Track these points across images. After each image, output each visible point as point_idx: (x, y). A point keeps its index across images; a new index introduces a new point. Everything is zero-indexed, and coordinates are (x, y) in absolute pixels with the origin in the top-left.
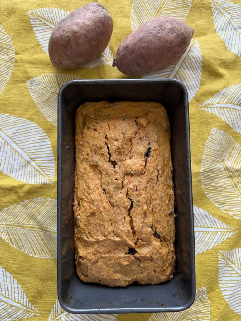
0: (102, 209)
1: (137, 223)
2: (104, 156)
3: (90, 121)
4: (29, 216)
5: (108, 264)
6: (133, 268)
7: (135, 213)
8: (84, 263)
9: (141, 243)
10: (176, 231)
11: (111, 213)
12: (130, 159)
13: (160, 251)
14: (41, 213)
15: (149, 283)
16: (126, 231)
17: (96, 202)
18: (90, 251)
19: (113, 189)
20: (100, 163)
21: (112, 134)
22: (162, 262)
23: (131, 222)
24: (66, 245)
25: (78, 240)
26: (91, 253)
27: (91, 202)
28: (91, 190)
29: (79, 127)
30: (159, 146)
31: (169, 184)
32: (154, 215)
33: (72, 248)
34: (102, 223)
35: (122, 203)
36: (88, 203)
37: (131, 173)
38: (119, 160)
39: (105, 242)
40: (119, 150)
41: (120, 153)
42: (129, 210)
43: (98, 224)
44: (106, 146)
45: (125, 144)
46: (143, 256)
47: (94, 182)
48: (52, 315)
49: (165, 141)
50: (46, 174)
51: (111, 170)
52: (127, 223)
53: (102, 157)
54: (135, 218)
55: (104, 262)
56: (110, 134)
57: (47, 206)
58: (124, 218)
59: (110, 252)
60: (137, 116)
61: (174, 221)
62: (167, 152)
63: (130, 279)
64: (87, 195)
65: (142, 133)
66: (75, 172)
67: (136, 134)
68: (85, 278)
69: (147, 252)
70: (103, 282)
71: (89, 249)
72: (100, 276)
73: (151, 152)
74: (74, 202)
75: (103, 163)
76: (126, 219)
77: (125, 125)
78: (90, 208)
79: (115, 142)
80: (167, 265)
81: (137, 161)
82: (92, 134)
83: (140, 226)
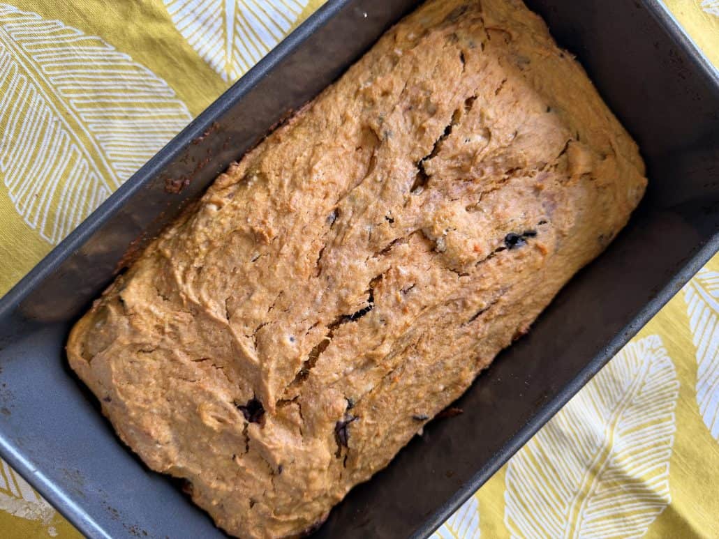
0: (287, 250)
1: (330, 362)
2: (420, 139)
3: (474, 27)
4: (98, 97)
5: (169, 383)
6: (215, 451)
7: (348, 337)
8: (115, 322)
9: (293, 414)
10: (389, 465)
11: (300, 282)
12: (468, 209)
13: (314, 474)
14: (134, 118)
15: (212, 514)
16: (290, 358)
17: (292, 220)
18: (156, 312)
19: (358, 233)
20: (394, 143)
21: (493, 109)
22: (290, 499)
23: (322, 347)
24: (115, 237)
25: (155, 259)
26: (157, 319)
27: (278, 208)
28: (309, 182)
29: (431, 11)
30: (556, 251)
31: (482, 355)
32: (382, 384)
33: (121, 263)
34: (253, 279)
35: (347, 287)
36: (269, 204)
37: (435, 241)
38: (440, 184)
39: (214, 330)
40: (466, 163)
41: (462, 170)
42: (343, 318)
43: (242, 270)
44: (451, 120)
45: (495, 164)
46: (266, 447)
47: (334, 172)
49: (575, 255)
50: (234, 47)
51: (401, 188)
52: (310, 342)
53: (412, 135)
54: (338, 347)
55: (162, 368)
56: (487, 103)
57: (161, 117)
58: (314, 322)
59: (201, 360)
60: (581, 135)
61: (408, 440)
62: (552, 284)
63: (180, 465)
64: (287, 181)
65: (551, 183)
66: (310, 101)
67: (537, 170)
68: (80, 358)
69: (283, 446)
70: (114, 410)
71: (161, 307)
72: (121, 390)
73: (527, 243)
74: (236, 163)
75: (399, 151)
76: (317, 331)
77: (539, 122)
78: (262, 218)
79: (478, 134)
80: (294, 517)
81: (478, 232)
82: (448, 58)
83: (331, 375)
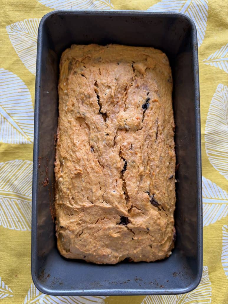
0: (89, 170)
1: (131, 187)
2: (93, 107)
3: (77, 65)
4: (5, 181)
5: (96, 236)
6: (126, 242)
7: (129, 176)
8: (66, 235)
9: (136, 211)
10: (177, 198)
11: (101, 175)
12: (125, 111)
13: (158, 221)
14: (18, 177)
15: (144, 260)
16: (118, 196)
17: (83, 161)
18: (73, 221)
19: (103, 146)
20: (88, 115)
21: (103, 80)
22: (159, 235)
23: (124, 186)
24: (44, 213)
25: (60, 208)
26: (75, 222)
27: (76, 162)
28: (77, 147)
29: (63, 73)
30: (160, 97)
31: (170, 144)
32: (151, 178)
33: (53, 217)
34: (89, 186)
35: (114, 163)
36: (73, 163)
37: (125, 128)
38: (111, 112)
39: (92, 210)
40: (111, 100)
41: (112, 103)
42: (122, 172)
43: (83, 187)
44: (96, 94)
45: (119, 92)
46: (138, 227)
47: (80, 138)
48: (29, 296)
49: (167, 92)
50: (25, 133)
51: (101, 124)
52: (120, 187)
53: (90, 108)
54: (129, 181)
55: (90, 234)
56: (101, 79)
57: (25, 170)
58: (115, 181)
59: (97, 221)
60: (134, 61)
61: (174, 186)
62: (168, 106)
63: (121, 255)
64: (71, 153)
65: (140, 81)
66: (58, 127)
67: (132, 82)
68: (67, 253)
69: (142, 222)
70: (89, 258)
71: (73, 218)
72: (85, 251)
73: (150, 103)
74: (55, 162)
75: (91, 115)
76: (118, 182)
77: (119, 69)
78: (75, 169)
79: (107, 89)
80: (166, 239)
81: (133, 114)
82: (79, 80)
83: (135, 190)
